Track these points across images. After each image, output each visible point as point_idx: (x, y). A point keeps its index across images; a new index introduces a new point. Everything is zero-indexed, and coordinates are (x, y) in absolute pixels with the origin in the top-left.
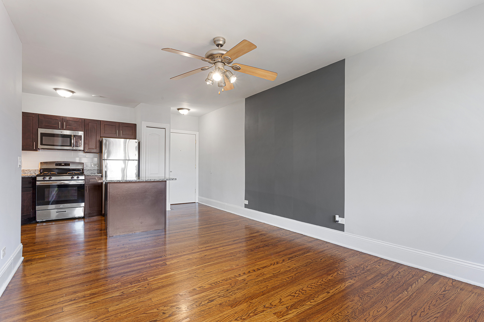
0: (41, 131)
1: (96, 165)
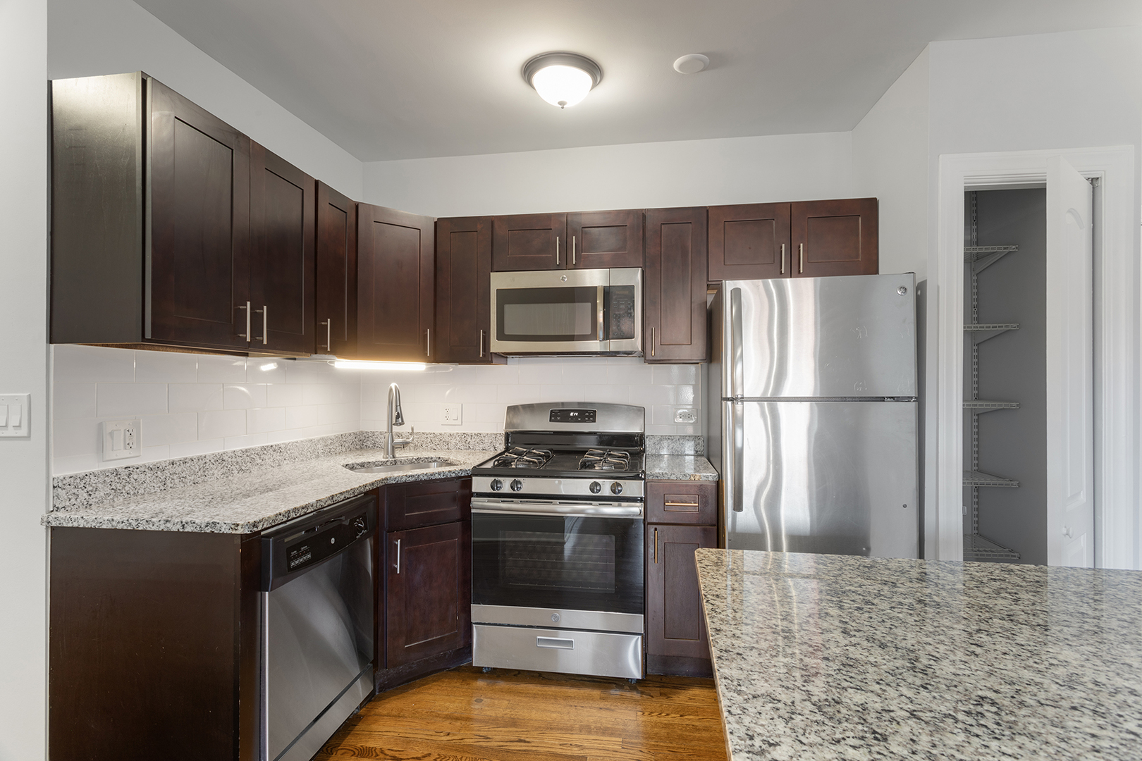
0: (500, 281)
1: (690, 417)
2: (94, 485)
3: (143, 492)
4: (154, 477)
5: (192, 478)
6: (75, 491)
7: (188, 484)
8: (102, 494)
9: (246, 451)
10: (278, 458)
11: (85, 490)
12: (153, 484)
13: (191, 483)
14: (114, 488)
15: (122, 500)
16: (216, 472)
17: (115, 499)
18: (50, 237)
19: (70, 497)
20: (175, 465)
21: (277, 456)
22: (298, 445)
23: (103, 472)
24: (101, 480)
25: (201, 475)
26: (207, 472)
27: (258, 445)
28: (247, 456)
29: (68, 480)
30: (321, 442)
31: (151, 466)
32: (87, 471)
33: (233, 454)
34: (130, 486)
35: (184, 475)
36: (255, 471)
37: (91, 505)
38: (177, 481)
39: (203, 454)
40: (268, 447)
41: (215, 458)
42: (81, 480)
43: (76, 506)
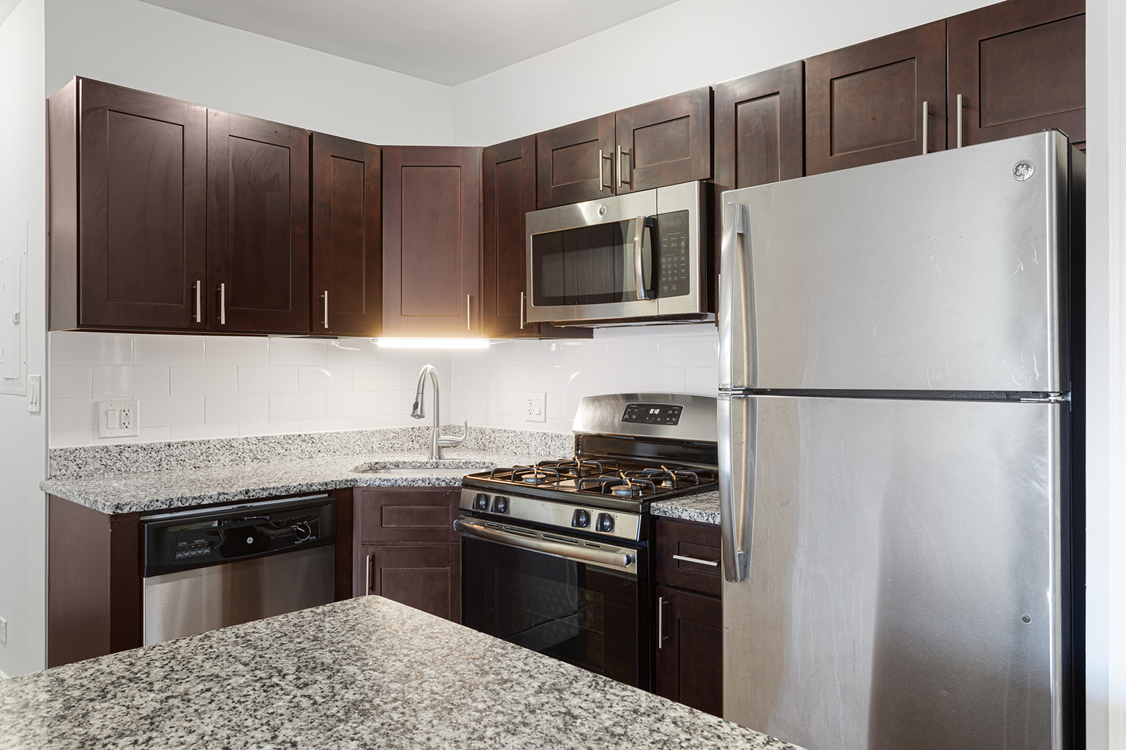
2: (84, 459)
3: (135, 470)
4: (147, 457)
5: (193, 461)
6: (66, 462)
7: (188, 467)
8: (92, 468)
9: (263, 438)
10: (309, 449)
11: (75, 463)
12: (147, 464)
13: (191, 467)
14: (104, 463)
15: (112, 475)
16: (222, 458)
17: (106, 474)
18: (48, 237)
19: (61, 467)
20: (171, 447)
21: (308, 447)
22: (338, 435)
23: (93, 448)
24: (91, 454)
25: (204, 460)
26: (210, 457)
27: (279, 433)
28: (264, 444)
29: (59, 452)
30: (377, 435)
31: (144, 446)
32: (77, 446)
33: (244, 441)
34: (121, 463)
35: (182, 457)
36: (275, 460)
37: (81, 477)
38: (174, 463)
39: (207, 439)
40: (293, 436)
41: (222, 444)
42: (71, 453)
43: (66, 477)
